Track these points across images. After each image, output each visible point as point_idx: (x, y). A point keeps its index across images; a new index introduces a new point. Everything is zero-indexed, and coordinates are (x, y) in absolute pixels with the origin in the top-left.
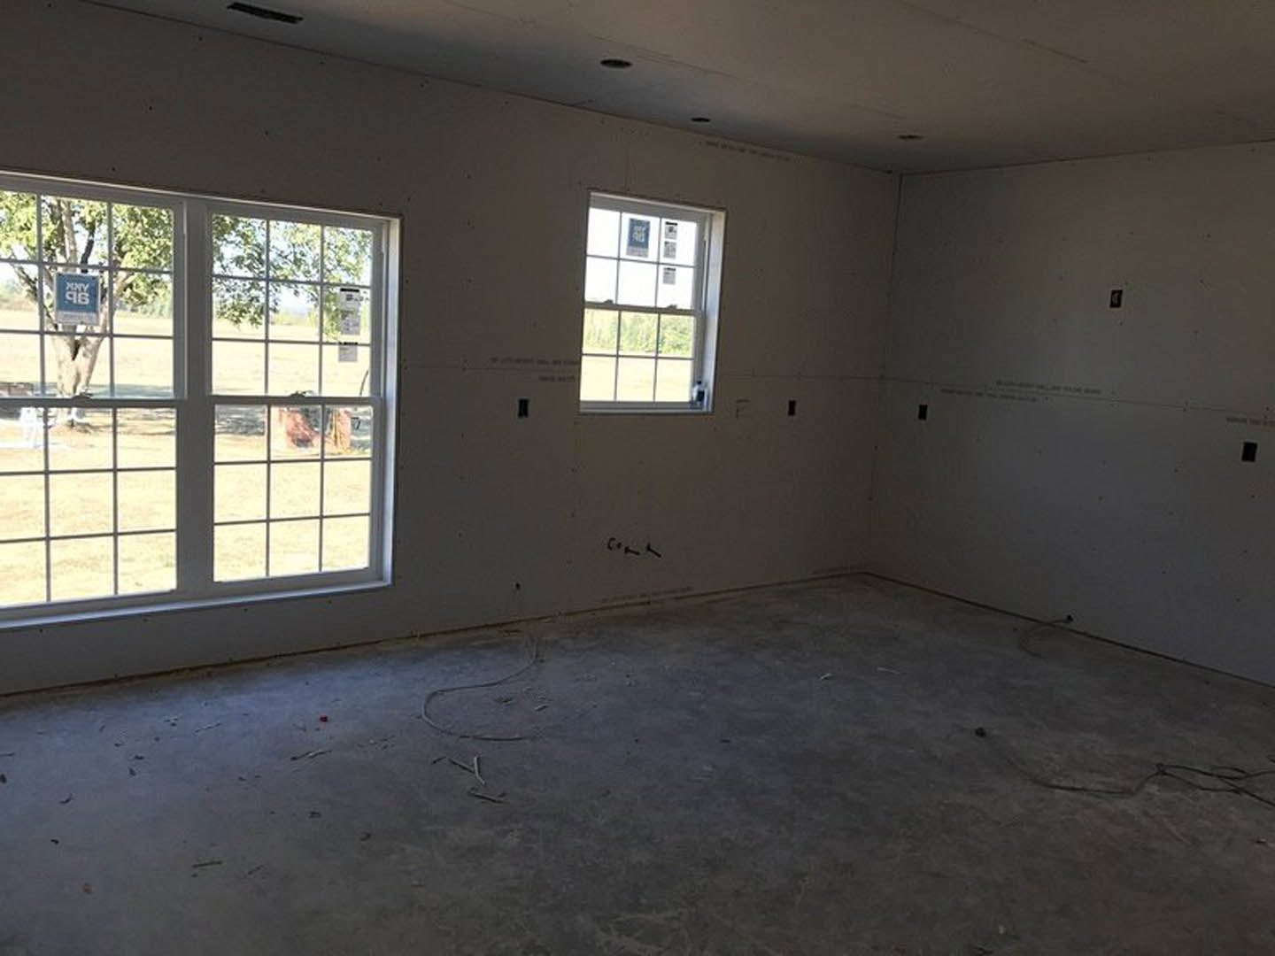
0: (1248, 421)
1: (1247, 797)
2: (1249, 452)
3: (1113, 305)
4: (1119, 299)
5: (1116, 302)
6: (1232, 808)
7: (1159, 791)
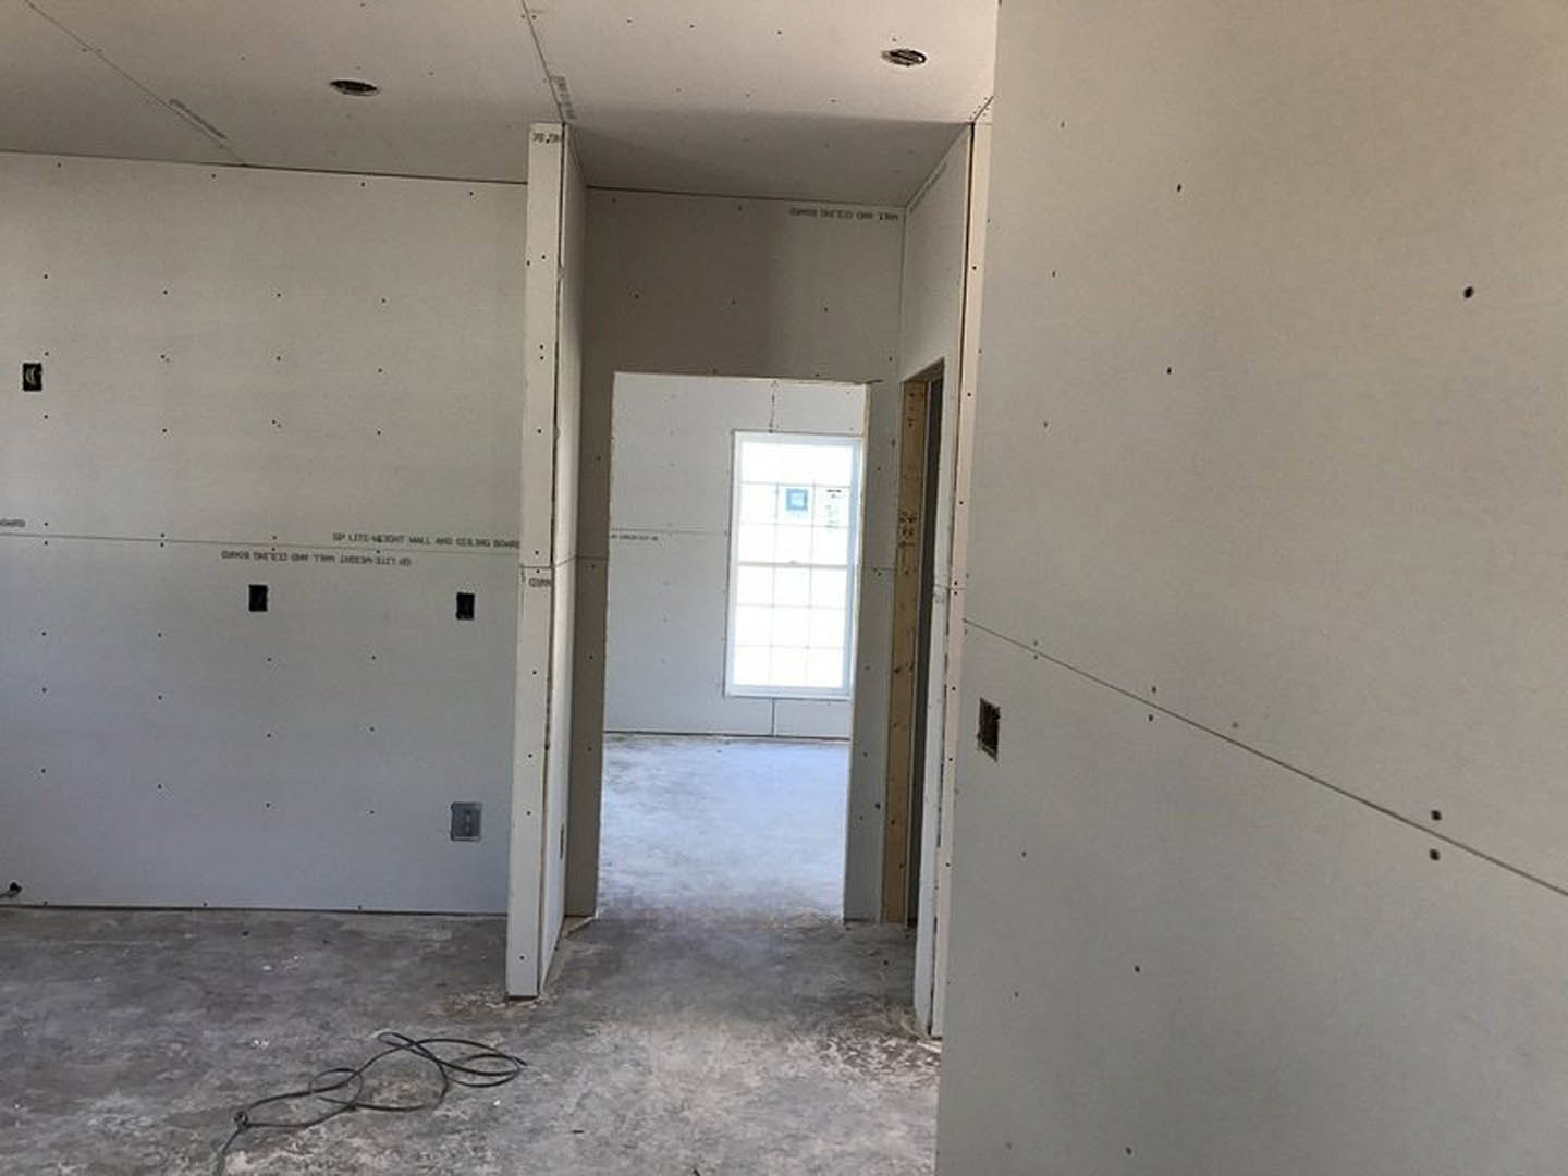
0: (252, 556)
1: (366, 1111)
2: (258, 598)
3: (27, 387)
4: (38, 378)
5: (33, 382)
6: (357, 1142)
7: (249, 1162)
